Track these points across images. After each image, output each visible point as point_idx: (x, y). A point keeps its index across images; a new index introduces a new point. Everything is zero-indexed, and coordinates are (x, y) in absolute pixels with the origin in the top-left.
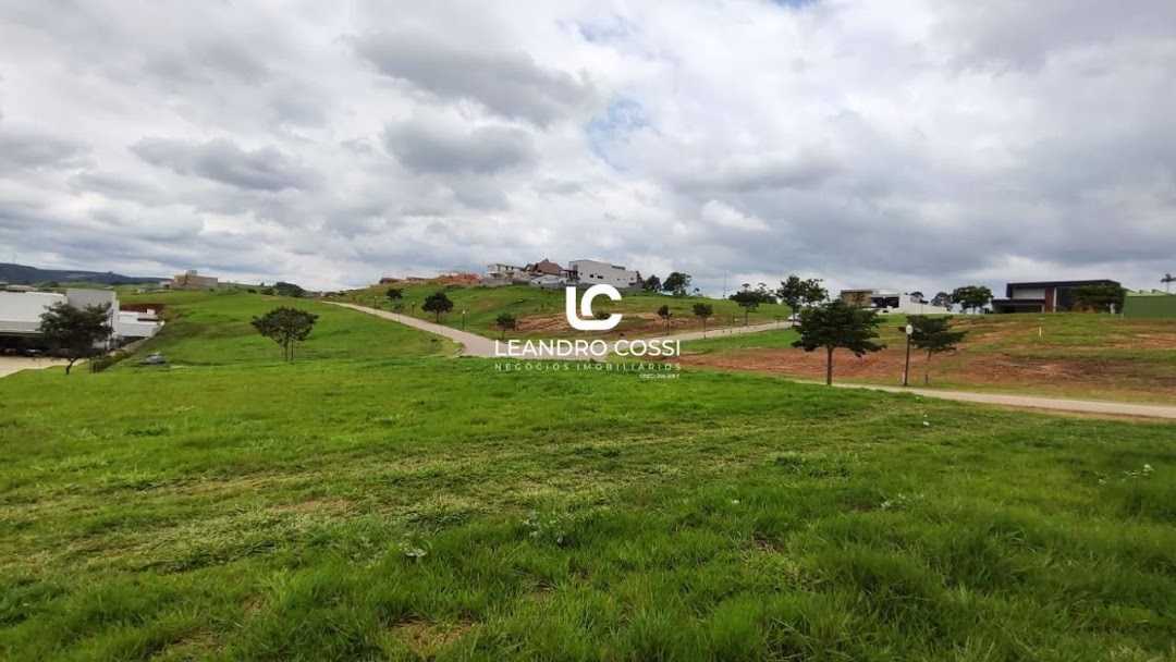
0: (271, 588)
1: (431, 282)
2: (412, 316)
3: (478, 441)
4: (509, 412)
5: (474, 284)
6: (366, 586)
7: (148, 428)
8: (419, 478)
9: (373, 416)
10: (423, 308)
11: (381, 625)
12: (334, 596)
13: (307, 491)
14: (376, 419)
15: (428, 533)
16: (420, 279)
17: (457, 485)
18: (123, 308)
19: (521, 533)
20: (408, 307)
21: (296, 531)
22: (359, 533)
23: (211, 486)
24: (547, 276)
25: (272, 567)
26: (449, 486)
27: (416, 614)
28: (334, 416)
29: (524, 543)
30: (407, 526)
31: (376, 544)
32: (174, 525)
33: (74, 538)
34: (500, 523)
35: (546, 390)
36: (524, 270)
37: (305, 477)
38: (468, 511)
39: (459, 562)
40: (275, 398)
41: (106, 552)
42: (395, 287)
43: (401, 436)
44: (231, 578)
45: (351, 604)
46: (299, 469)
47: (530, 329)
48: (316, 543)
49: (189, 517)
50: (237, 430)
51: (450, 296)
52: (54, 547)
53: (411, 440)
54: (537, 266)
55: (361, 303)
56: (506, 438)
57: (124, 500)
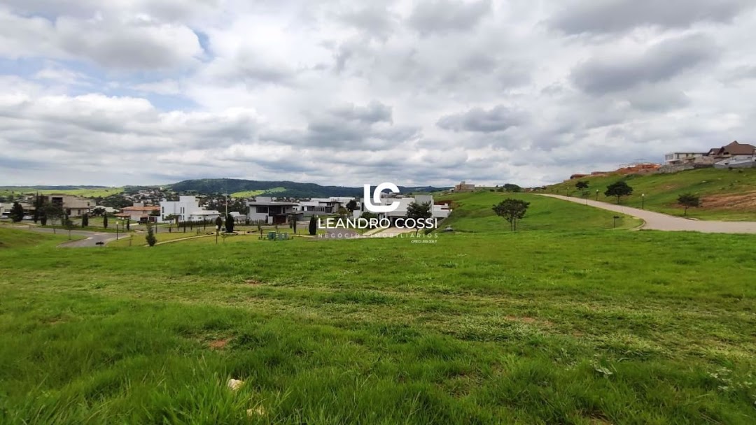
0: (506, 362)
1: (612, 174)
2: (597, 200)
3: (660, 297)
4: (693, 278)
5: (652, 172)
6: (566, 381)
7: (447, 263)
8: (606, 317)
9: (569, 268)
10: (605, 194)
11: (577, 411)
12: (544, 380)
13: (526, 311)
14: (571, 271)
15: (614, 359)
16: (603, 173)
17: (639, 328)
18: (435, 204)
19: (708, 384)
20: (593, 193)
21: (520, 333)
22: (560, 345)
23: (475, 298)
24: (737, 157)
25: (507, 351)
26: (632, 328)
27: (604, 414)
28: (541, 267)
29: (711, 393)
30: (596, 350)
31: (573, 355)
32: (459, 315)
33: (421, 311)
34: (684, 369)
35: (739, 262)
36: (707, 155)
37: (524, 302)
38: (651, 352)
39: (643, 389)
40: (507, 253)
41: (433, 321)
42: (582, 180)
43: (590, 285)
44: (485, 350)
45: (555, 389)
46: (520, 297)
47: (716, 206)
48: (532, 344)
49: (466, 312)
50: (487, 269)
51: (629, 183)
52: (414, 314)
53: (598, 289)
54: (723, 149)
55: (558, 193)
56: (691, 299)
57: (439, 298)
